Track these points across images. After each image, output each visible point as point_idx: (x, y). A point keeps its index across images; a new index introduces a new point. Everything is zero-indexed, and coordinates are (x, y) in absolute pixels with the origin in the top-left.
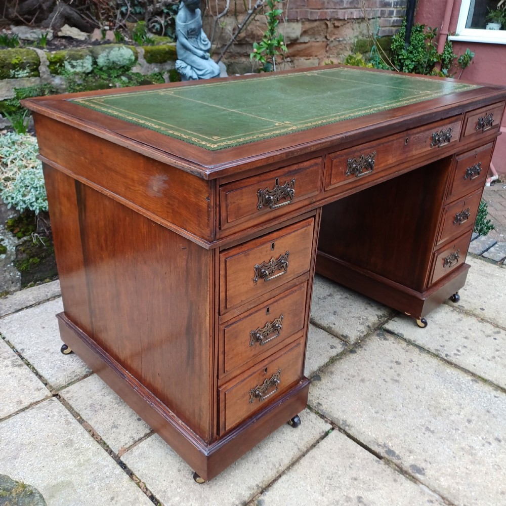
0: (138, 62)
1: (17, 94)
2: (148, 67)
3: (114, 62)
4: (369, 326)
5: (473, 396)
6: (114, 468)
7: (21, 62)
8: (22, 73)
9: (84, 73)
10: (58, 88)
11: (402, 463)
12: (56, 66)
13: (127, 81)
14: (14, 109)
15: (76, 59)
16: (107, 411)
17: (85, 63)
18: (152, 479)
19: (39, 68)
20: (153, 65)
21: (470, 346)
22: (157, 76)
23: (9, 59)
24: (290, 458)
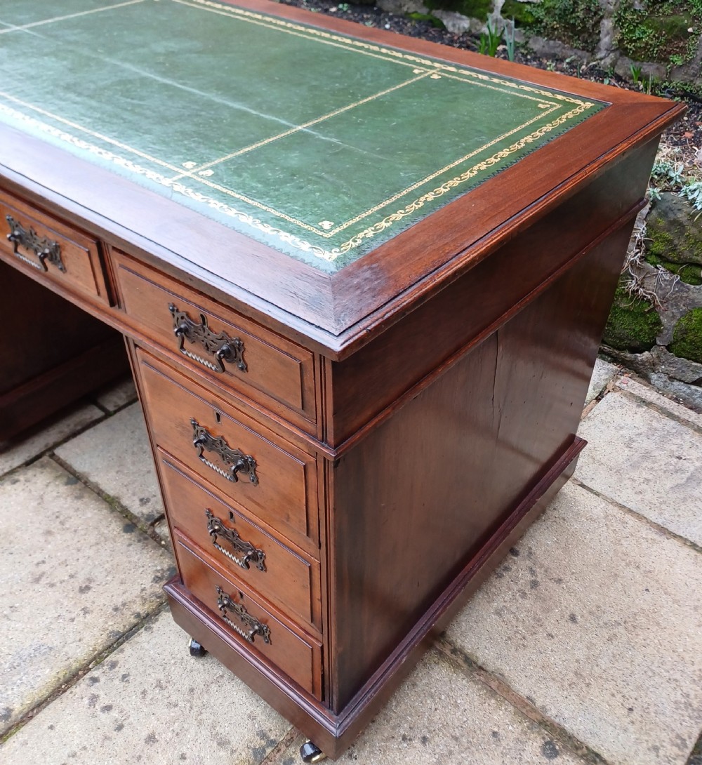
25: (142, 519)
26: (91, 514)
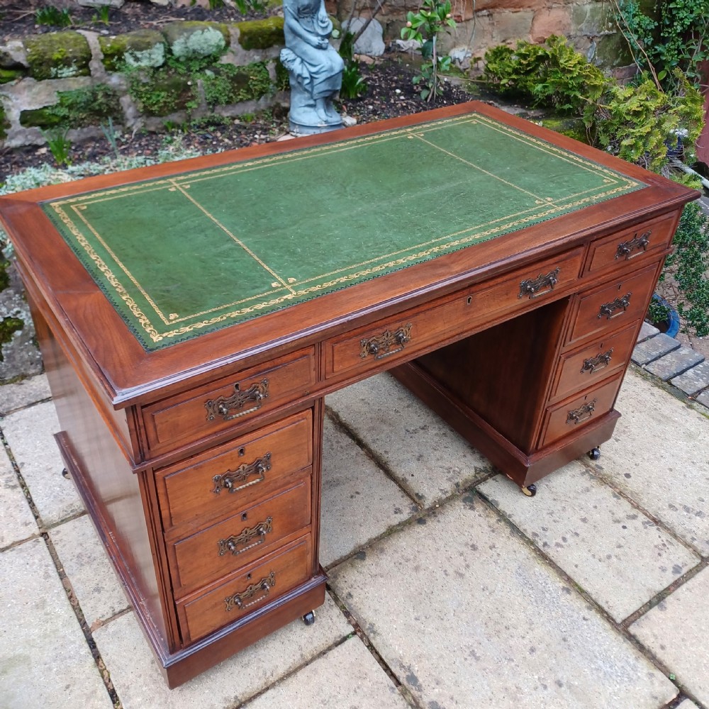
0: (229, 48)
1: (61, 100)
2: (245, 55)
3: (194, 51)
4: (457, 485)
5: (553, 614)
6: (81, 647)
7: (65, 56)
8: (67, 72)
9: (152, 67)
10: (116, 89)
11: (421, 697)
12: (113, 59)
13: (214, 76)
14: (56, 120)
15: (141, 50)
16: (95, 566)
17: (154, 54)
18: (119, 668)
19: (89, 64)
20: (252, 52)
21: (583, 535)
22: (259, 66)
23: (49, 53)
24: (288, 666)
25: (415, 514)
26: (403, 543)
